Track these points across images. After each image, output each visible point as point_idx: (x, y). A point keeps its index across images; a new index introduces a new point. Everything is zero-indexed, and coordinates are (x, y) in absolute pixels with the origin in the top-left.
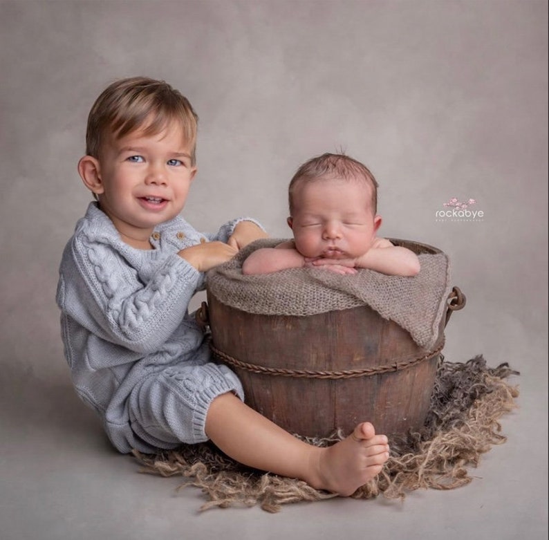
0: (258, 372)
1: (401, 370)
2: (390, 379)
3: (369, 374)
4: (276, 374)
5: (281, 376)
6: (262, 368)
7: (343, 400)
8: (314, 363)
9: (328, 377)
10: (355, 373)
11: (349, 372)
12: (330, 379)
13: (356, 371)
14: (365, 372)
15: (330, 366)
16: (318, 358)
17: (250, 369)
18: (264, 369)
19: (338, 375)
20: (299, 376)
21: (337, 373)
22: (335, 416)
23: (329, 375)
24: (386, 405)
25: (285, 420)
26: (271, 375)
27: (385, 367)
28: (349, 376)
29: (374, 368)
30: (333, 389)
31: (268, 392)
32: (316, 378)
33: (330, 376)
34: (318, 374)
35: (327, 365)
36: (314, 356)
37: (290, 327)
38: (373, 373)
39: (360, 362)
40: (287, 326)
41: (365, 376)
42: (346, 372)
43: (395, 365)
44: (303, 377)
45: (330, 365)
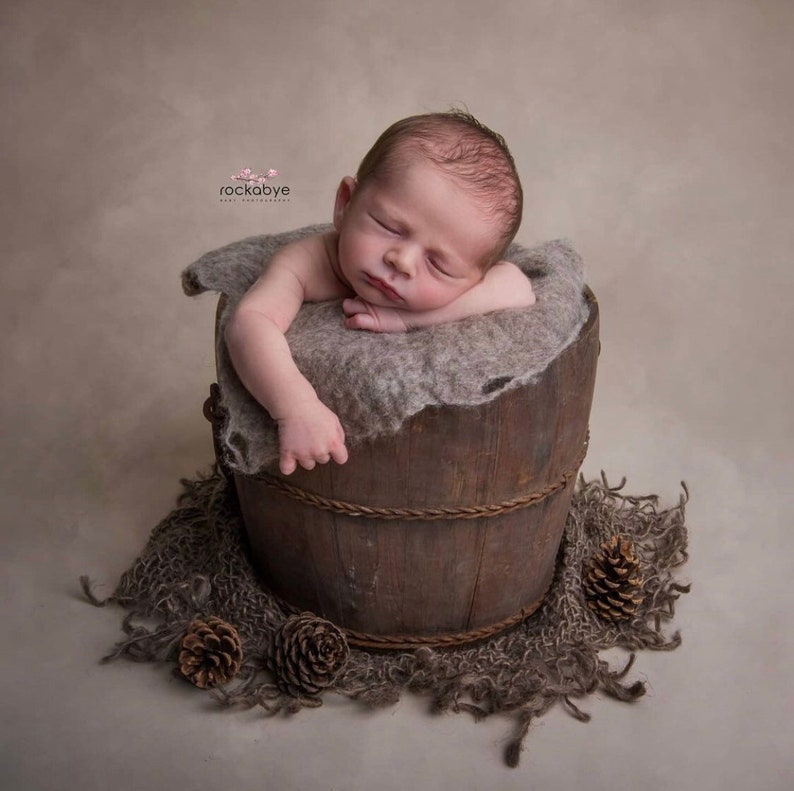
0: (357, 514)
3: (538, 501)
5: (400, 520)
6: (363, 508)
7: (494, 546)
8: (457, 495)
9: (478, 515)
10: (518, 503)
11: (512, 504)
12: (481, 518)
13: (521, 500)
14: (532, 499)
16: (465, 487)
17: (339, 509)
18: (367, 510)
19: (496, 510)
20: (433, 518)
21: (493, 507)
22: (480, 571)
23: (480, 512)
25: (396, 584)
26: (380, 519)
27: (555, 485)
28: (512, 509)
29: (544, 491)
30: (483, 530)
31: (370, 544)
32: (460, 518)
33: (483, 514)
34: (464, 512)
35: (479, 495)
36: (460, 484)
37: (420, 430)
39: (527, 485)
40: (415, 427)
41: (533, 505)
42: (506, 503)
44: (438, 520)
45: (483, 497)
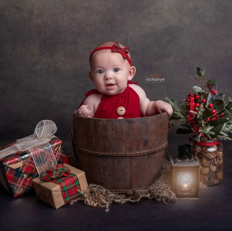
0: (101, 155)
1: (156, 152)
2: (152, 156)
3: (145, 154)
4: (108, 155)
5: (111, 156)
7: (135, 165)
8: (124, 150)
10: (140, 153)
11: (138, 153)
12: (130, 156)
13: (140, 152)
14: (144, 153)
15: (131, 151)
17: (97, 154)
18: (103, 154)
19: (134, 154)
21: (133, 154)
22: (132, 172)
23: (130, 154)
24: (150, 166)
26: (106, 156)
27: (151, 151)
28: (138, 155)
29: (147, 151)
30: (131, 160)
31: (105, 163)
32: (125, 156)
34: (126, 154)
35: (130, 150)
36: (125, 147)
38: (146, 153)
39: (142, 149)
40: (113, 132)
41: (144, 154)
42: (137, 153)
43: (154, 150)
44: (120, 156)
